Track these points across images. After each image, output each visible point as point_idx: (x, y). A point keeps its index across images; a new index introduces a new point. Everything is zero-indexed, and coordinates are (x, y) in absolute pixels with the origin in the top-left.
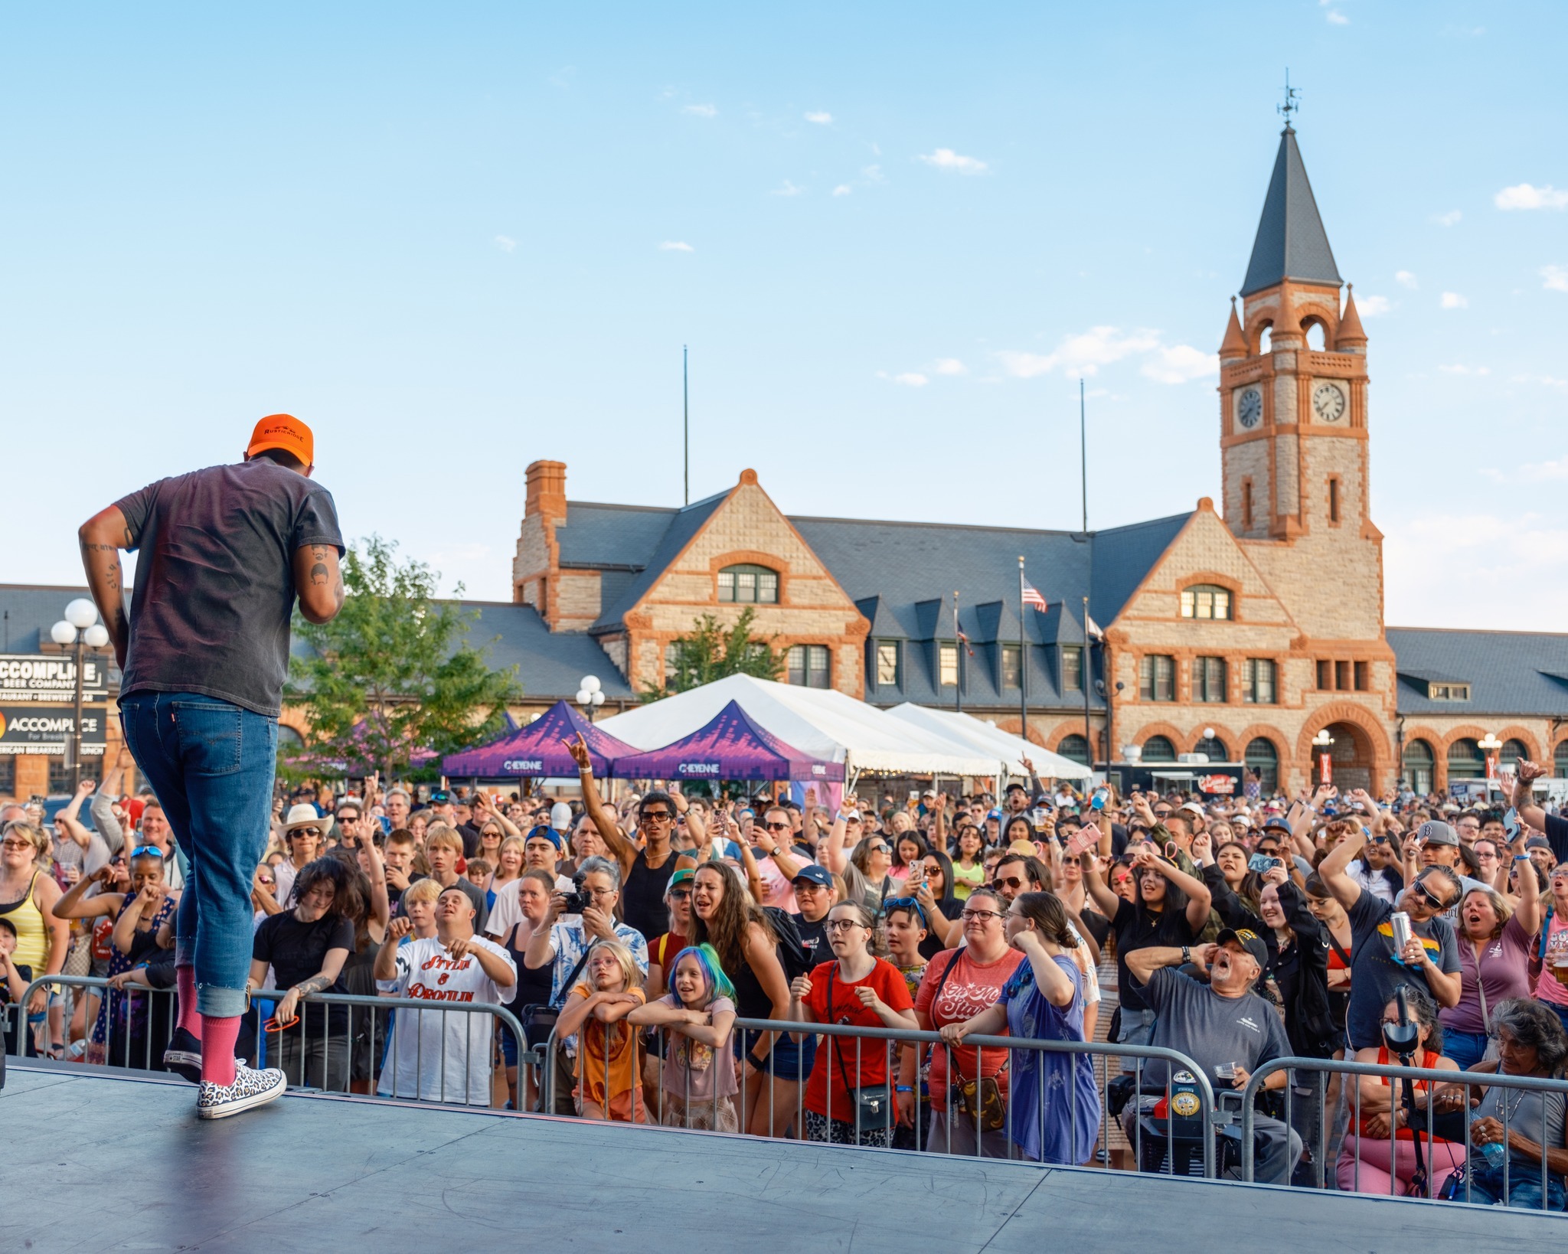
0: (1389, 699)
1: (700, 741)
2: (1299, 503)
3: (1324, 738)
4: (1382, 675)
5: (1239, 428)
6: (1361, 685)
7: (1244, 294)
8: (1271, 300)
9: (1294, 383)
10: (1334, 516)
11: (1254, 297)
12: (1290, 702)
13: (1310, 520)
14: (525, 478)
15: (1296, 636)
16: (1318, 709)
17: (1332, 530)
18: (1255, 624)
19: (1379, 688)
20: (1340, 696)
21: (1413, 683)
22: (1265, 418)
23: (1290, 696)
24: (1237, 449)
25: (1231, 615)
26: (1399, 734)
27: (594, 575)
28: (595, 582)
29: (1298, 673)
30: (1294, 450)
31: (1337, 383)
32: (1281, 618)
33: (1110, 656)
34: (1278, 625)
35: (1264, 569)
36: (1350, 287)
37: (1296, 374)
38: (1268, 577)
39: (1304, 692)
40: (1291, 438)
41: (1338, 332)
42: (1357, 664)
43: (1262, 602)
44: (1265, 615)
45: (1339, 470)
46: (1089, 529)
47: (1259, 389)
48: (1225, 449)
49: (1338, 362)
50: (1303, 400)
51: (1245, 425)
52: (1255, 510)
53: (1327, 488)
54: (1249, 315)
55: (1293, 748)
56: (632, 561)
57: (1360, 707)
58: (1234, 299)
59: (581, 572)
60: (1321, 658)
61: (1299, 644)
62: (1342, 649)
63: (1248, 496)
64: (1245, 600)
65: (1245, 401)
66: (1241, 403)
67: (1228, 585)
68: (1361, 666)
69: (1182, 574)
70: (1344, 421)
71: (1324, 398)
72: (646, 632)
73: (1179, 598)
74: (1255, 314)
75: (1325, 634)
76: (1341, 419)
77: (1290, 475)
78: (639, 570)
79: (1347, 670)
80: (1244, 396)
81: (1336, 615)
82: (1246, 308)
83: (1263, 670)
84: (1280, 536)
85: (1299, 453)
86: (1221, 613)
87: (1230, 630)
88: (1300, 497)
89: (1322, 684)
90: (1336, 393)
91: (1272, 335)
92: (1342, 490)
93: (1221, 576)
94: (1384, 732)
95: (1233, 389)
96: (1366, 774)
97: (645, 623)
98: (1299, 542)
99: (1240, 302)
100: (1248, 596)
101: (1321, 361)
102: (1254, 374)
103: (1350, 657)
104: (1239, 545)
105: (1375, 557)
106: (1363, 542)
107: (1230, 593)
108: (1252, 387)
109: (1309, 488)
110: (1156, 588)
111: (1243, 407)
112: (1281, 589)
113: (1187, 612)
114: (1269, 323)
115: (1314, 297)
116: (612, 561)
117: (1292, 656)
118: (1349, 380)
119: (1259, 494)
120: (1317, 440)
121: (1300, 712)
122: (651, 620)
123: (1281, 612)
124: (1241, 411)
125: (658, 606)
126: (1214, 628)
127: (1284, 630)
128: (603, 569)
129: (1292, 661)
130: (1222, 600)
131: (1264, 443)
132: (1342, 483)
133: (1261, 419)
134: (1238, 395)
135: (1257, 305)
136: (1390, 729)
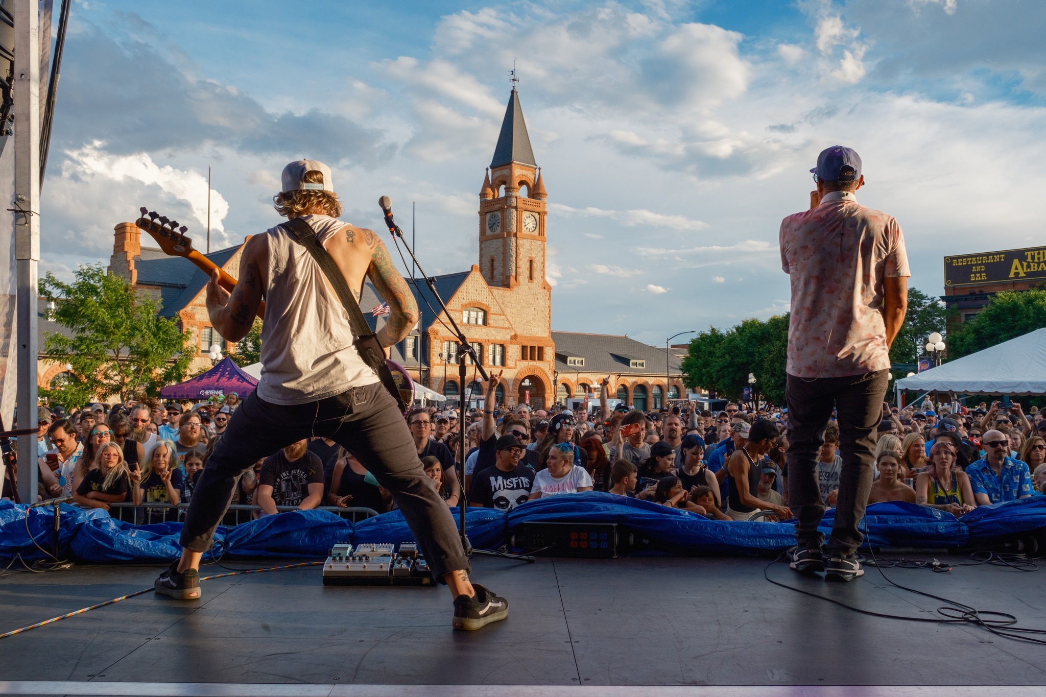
0: (552, 365)
1: (210, 377)
2: (516, 270)
3: (527, 383)
4: (549, 353)
5: (489, 232)
6: (541, 358)
7: (492, 167)
8: (505, 172)
9: (516, 212)
10: (531, 277)
11: (497, 169)
12: (510, 366)
13: (521, 278)
14: (114, 232)
15: (513, 334)
16: (522, 369)
17: (530, 284)
18: (496, 327)
19: (548, 359)
20: (532, 363)
21: (561, 358)
22: (501, 228)
23: (510, 362)
24: (488, 242)
25: (485, 322)
26: (555, 382)
27: (157, 289)
28: (158, 293)
29: (514, 352)
30: (515, 244)
31: (534, 214)
32: (507, 325)
33: (430, 341)
34: (506, 328)
35: (500, 301)
36: (540, 169)
37: (516, 208)
38: (502, 305)
39: (516, 360)
40: (514, 239)
41: (534, 190)
42: (539, 347)
43: (499, 317)
44: (501, 324)
45: (534, 255)
46: (415, 278)
47: (499, 214)
48: (481, 242)
49: (534, 204)
50: (519, 221)
51: (492, 231)
52: (495, 272)
53: (528, 264)
54: (494, 178)
55: (511, 387)
56: (180, 282)
57: (540, 368)
58: (487, 169)
59: (149, 286)
60: (524, 345)
61: (515, 337)
62: (532, 341)
63: (492, 265)
64: (491, 315)
65: (492, 219)
66: (490, 220)
67: (484, 308)
68: (541, 349)
69: (464, 302)
70: (536, 233)
71: (528, 221)
72: (191, 321)
73: (462, 314)
74: (498, 177)
75: (525, 333)
76: (535, 231)
77: (512, 256)
78: (184, 287)
79: (535, 351)
80: (491, 217)
81: (530, 324)
82: (492, 174)
83: (498, 349)
84: (506, 285)
85: (517, 246)
86: (480, 321)
87: (485, 330)
88: (516, 267)
89: (524, 357)
90: (533, 219)
91: (505, 189)
92: (535, 265)
93: (481, 304)
94: (549, 380)
95: (486, 213)
96: (541, 400)
97: (191, 317)
98: (516, 289)
99: (490, 171)
100: (493, 314)
101: (527, 203)
102: (497, 206)
103: (536, 345)
104: (489, 289)
105: (547, 298)
106: (543, 290)
107: (485, 313)
108: (495, 213)
109: (520, 263)
110: (452, 308)
111: (491, 222)
112: (507, 311)
113: (465, 320)
114: (504, 183)
115: (524, 172)
116: (168, 281)
117: (511, 343)
118: (539, 213)
119: (498, 265)
120: (525, 240)
121: (514, 370)
122: (194, 314)
123: (507, 322)
124: (490, 224)
125: (198, 308)
126: (478, 329)
127: (508, 331)
128: (162, 285)
129: (511, 346)
130: (481, 314)
131: (500, 240)
132: (535, 262)
133: (499, 228)
134: (488, 216)
135: (498, 173)
136: (552, 378)
